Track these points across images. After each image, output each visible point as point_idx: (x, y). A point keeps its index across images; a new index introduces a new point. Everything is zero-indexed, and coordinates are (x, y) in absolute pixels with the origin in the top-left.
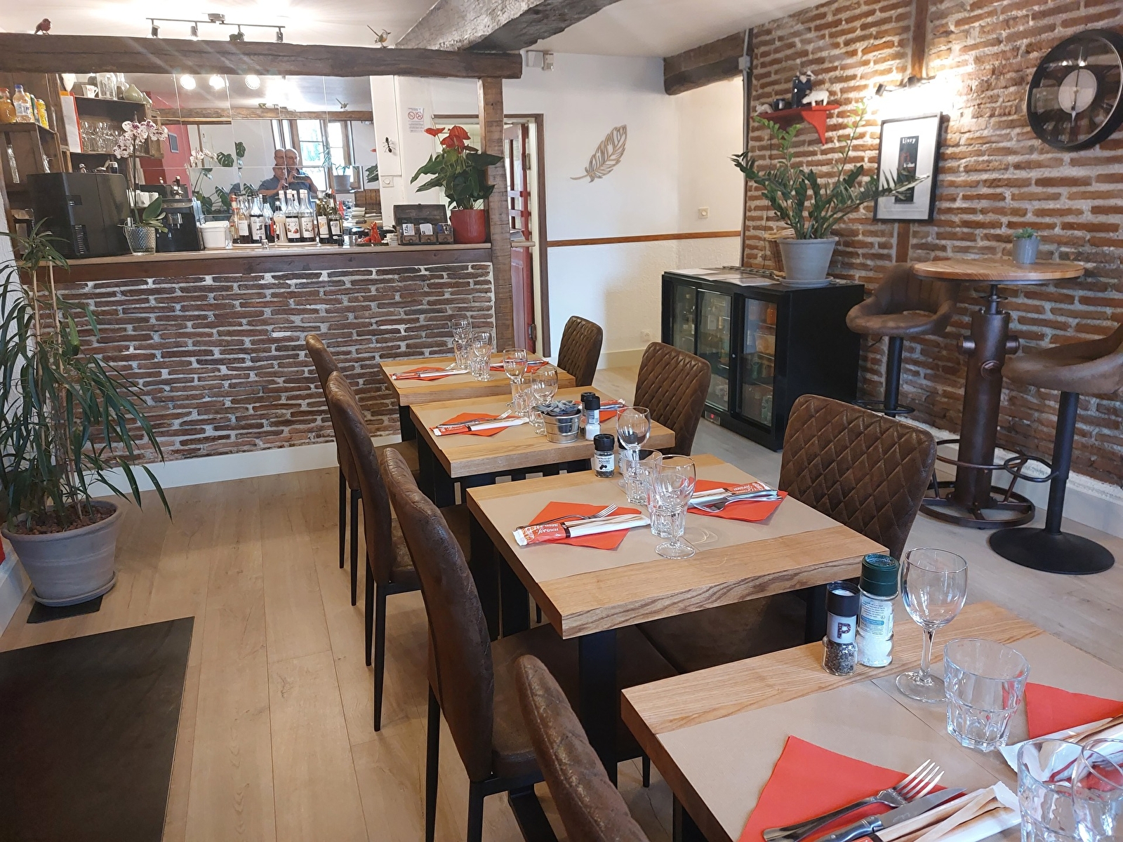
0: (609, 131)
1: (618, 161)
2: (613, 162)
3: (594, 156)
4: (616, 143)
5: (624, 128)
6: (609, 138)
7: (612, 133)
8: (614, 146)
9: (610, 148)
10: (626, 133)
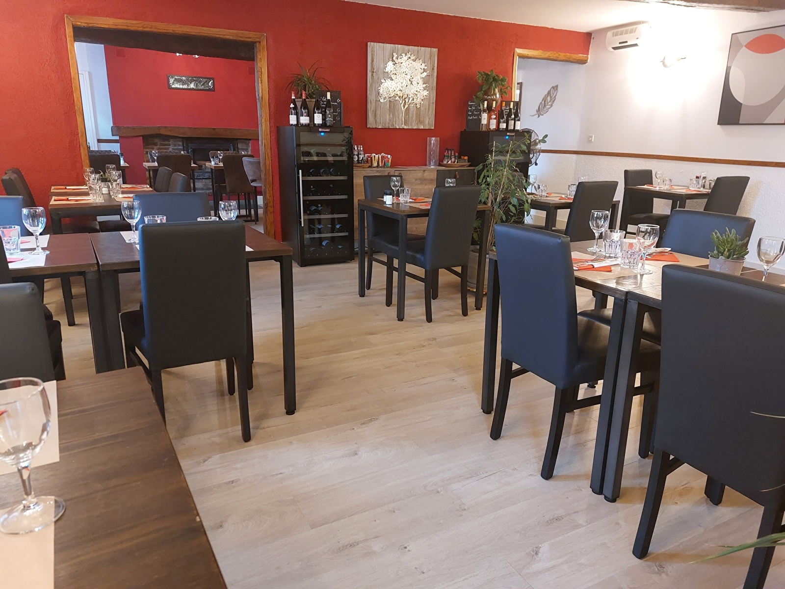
0: (549, 89)
1: (552, 106)
2: (549, 107)
3: (541, 103)
4: (552, 95)
5: (557, 86)
6: (549, 93)
7: (551, 90)
8: (551, 97)
9: (549, 98)
10: (557, 89)
